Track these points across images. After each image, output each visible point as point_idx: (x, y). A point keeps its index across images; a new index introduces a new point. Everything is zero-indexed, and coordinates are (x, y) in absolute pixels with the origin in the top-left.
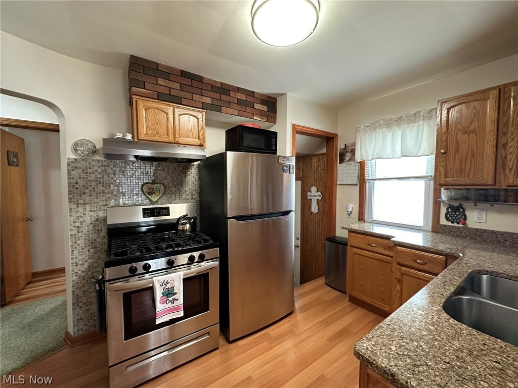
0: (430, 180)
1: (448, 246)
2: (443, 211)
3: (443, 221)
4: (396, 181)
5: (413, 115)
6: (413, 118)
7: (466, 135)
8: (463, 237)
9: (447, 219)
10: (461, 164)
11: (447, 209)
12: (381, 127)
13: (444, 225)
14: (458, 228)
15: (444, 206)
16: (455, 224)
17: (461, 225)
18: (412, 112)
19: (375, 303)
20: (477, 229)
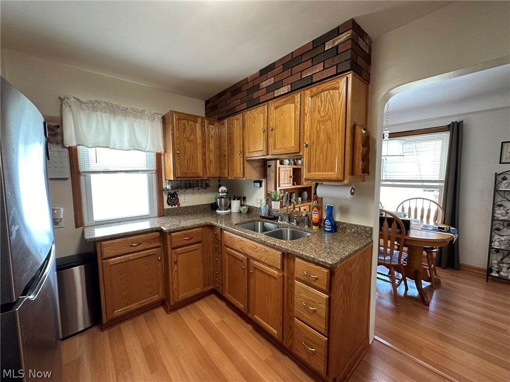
0: (152, 173)
1: (170, 224)
2: (165, 198)
3: (166, 206)
4: (123, 174)
5: (140, 112)
6: (140, 115)
7: (189, 143)
8: (180, 214)
9: (169, 204)
10: (187, 163)
11: (168, 197)
12: (103, 110)
13: (168, 209)
14: (176, 209)
15: (166, 194)
16: (173, 207)
17: (176, 206)
18: (140, 109)
19: (144, 303)
20: (186, 207)
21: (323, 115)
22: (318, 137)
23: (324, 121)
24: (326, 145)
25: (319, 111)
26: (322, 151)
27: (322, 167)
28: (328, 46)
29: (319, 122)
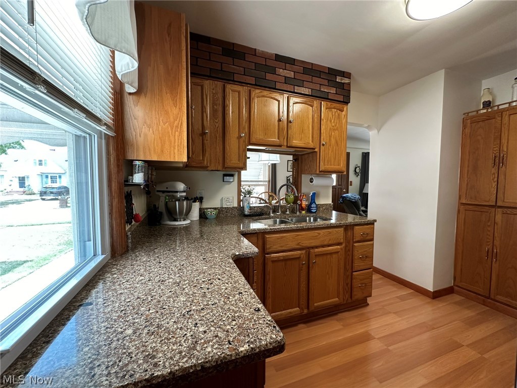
21: (333, 125)
22: (330, 140)
23: (334, 130)
24: (335, 147)
25: (331, 121)
26: (333, 151)
27: (332, 162)
28: (338, 79)
29: (330, 129)
